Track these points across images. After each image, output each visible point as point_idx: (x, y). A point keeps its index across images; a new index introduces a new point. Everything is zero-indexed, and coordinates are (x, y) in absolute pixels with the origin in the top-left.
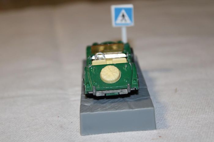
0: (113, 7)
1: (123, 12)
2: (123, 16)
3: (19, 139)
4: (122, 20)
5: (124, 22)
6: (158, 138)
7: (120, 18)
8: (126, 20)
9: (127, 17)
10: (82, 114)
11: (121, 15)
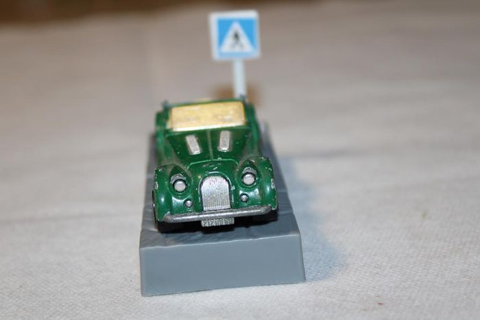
0: (215, 18)
1: (236, 27)
2: (236, 36)
3: (67, 310)
4: (233, 46)
5: (237, 49)
6: (377, 306)
7: (229, 40)
8: (242, 46)
9: (244, 39)
10: (143, 249)
11: (230, 34)
